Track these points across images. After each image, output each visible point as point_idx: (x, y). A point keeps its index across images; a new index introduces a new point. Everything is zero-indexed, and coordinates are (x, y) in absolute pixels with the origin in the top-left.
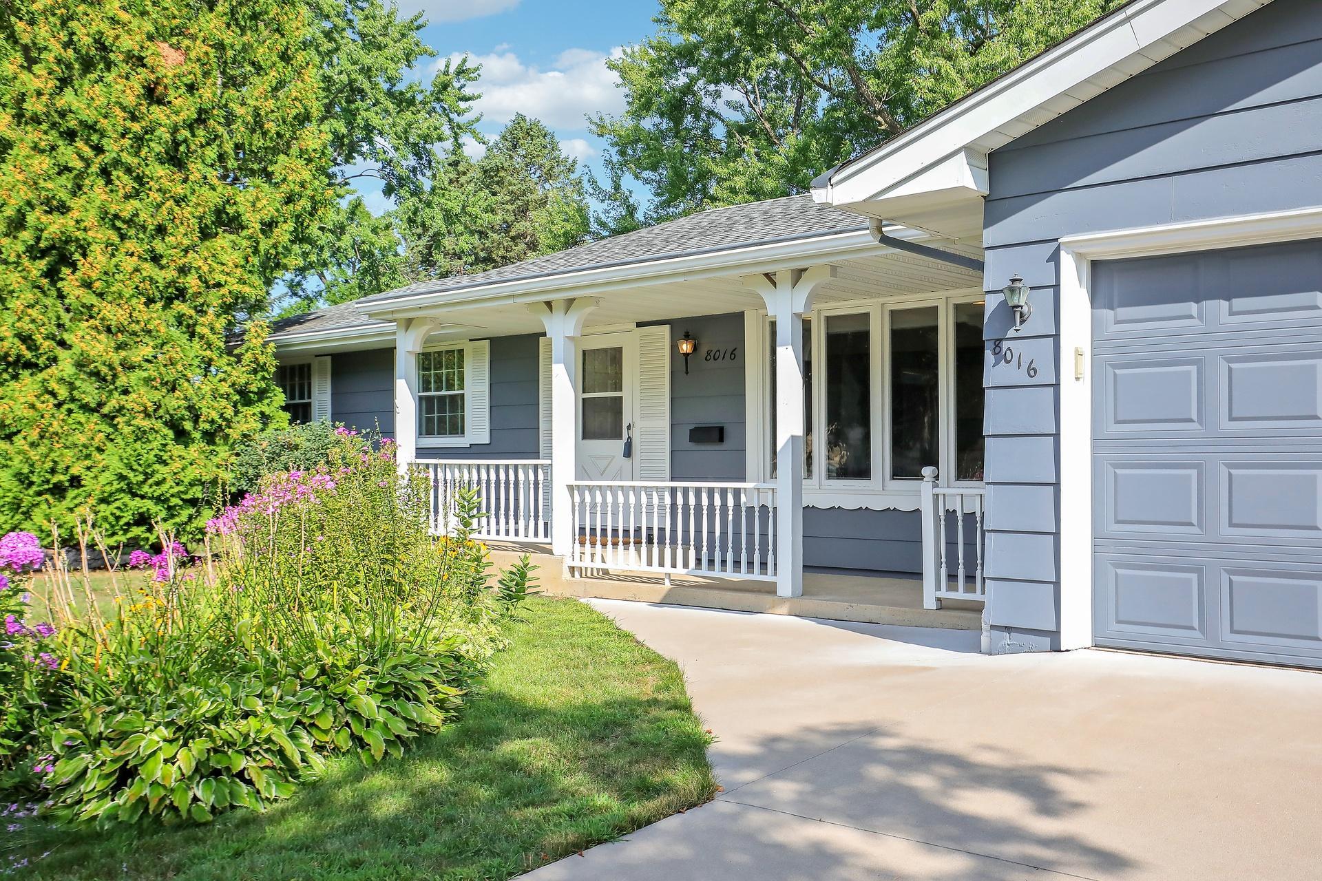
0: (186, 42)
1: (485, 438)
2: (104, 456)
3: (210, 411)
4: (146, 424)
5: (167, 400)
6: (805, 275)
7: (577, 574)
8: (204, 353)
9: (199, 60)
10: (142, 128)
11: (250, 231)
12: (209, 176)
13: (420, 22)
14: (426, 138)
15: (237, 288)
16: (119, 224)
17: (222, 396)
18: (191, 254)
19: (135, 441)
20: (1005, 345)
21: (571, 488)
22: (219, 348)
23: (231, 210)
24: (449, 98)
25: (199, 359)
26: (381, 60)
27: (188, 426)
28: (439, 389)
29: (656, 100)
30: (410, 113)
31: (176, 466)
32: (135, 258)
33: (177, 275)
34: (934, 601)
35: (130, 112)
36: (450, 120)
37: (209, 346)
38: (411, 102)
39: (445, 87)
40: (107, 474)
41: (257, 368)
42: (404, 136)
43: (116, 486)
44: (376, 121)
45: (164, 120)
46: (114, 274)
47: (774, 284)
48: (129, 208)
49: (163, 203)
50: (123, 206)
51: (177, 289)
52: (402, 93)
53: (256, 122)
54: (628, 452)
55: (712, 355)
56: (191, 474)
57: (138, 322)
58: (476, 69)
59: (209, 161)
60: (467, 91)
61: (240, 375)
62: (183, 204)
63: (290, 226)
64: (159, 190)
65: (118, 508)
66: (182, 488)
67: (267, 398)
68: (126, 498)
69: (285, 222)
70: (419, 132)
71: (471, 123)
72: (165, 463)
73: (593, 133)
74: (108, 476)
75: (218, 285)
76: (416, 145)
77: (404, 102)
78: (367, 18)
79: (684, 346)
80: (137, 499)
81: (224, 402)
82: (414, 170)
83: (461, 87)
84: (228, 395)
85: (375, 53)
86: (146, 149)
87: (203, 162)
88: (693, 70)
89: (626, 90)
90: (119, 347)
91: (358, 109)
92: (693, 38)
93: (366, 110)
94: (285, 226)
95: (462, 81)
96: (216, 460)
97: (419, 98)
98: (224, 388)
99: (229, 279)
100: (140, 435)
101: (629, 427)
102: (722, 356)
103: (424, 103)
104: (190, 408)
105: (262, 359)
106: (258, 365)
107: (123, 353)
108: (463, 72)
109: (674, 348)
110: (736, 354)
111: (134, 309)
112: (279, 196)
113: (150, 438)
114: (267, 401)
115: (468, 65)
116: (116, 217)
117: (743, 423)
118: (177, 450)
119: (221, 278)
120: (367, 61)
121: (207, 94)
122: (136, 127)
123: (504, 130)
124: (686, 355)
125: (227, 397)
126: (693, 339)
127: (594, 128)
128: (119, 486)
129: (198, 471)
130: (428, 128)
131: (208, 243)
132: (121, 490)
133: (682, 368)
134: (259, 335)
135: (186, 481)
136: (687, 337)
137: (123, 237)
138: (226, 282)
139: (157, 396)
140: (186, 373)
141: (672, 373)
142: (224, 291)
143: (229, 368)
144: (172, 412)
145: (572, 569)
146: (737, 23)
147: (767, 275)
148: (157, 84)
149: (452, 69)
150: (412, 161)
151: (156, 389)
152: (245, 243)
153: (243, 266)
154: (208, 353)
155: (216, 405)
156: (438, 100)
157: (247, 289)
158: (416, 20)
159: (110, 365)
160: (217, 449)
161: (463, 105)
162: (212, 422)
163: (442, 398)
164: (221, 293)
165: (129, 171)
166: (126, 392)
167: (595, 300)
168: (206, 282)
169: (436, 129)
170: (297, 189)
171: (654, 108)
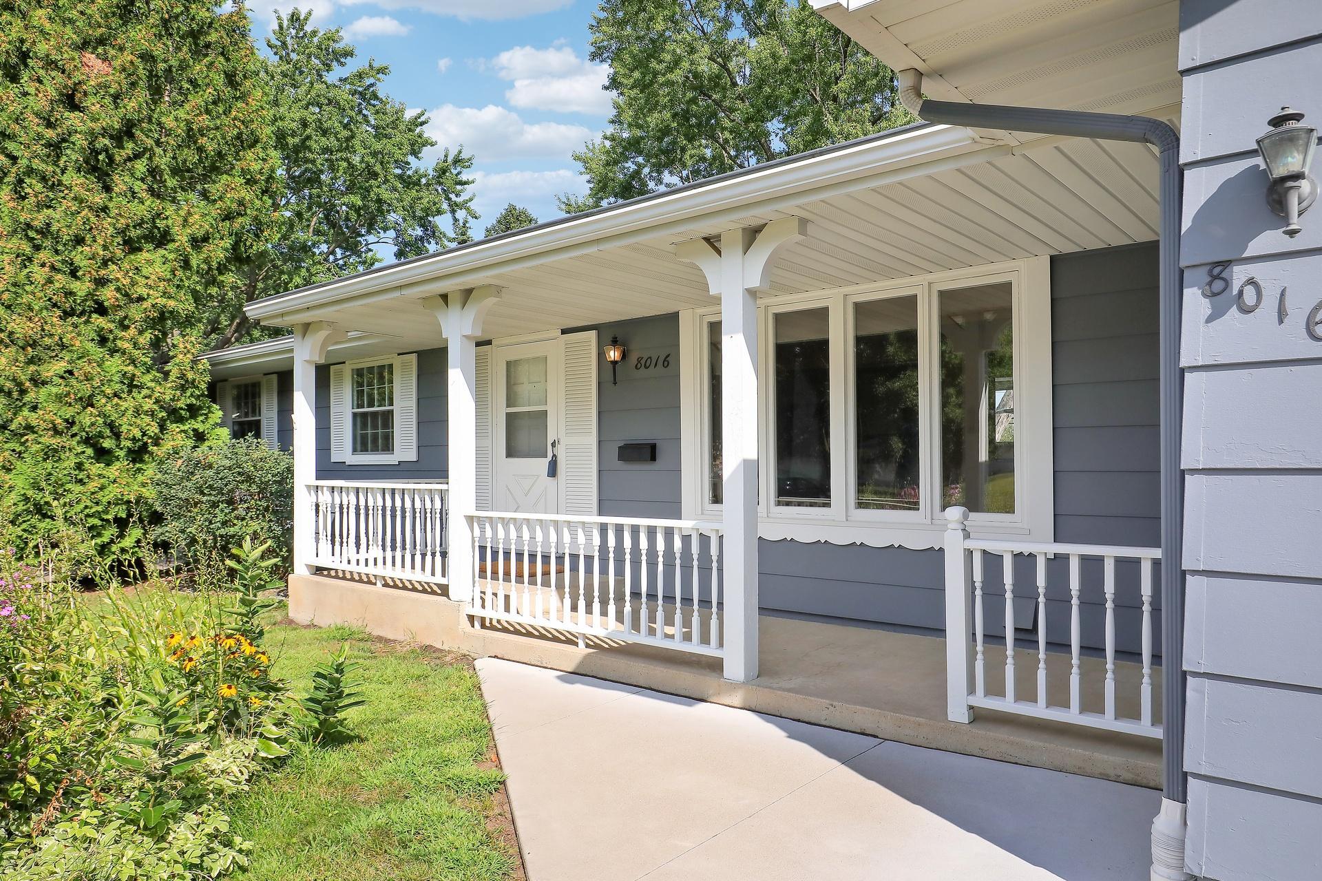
0: (112, 52)
1: (412, 456)
2: (11, 476)
3: (131, 429)
4: (55, 441)
5: (81, 417)
6: (760, 237)
7: (477, 625)
8: (126, 369)
9: (124, 70)
10: (58, 135)
11: (177, 244)
12: (136, 189)
13: (423, 119)
14: (427, 211)
15: (162, 301)
16: (32, 234)
17: (146, 413)
18: (112, 267)
19: (45, 460)
20: (1239, 274)
21: (470, 519)
22: (145, 363)
23: (160, 224)
24: (448, 181)
25: (120, 375)
26: (389, 147)
27: (107, 444)
28: (371, 404)
29: (611, 184)
30: (414, 191)
31: (92, 486)
32: (47, 269)
33: (93, 287)
34: (965, 710)
35: (44, 119)
36: (449, 199)
37: (133, 362)
38: (418, 183)
39: (444, 171)
40: (13, 495)
41: (185, 385)
42: (410, 210)
43: (21, 507)
44: (386, 195)
45: (80, 127)
46: (24, 285)
47: (719, 253)
48: (41, 217)
49: (79, 213)
50: (35, 215)
51: (96, 302)
52: (409, 177)
53: (188, 136)
54: (553, 471)
55: (643, 362)
56: (112, 492)
57: (51, 335)
58: (470, 159)
59: (138, 175)
60: (464, 177)
61: (167, 392)
62: (102, 215)
63: (228, 243)
64: (75, 199)
65: (24, 530)
66: (100, 508)
67: (201, 415)
68: (35, 520)
69: (222, 239)
70: (422, 206)
71: (466, 202)
72: (81, 482)
73: (562, 210)
74: (13, 497)
75: (140, 299)
76: (421, 218)
77: (409, 182)
78: (377, 112)
79: (612, 353)
80: (47, 520)
81: (147, 419)
82: (421, 239)
83: (459, 173)
84: (153, 412)
85: (385, 141)
86: (64, 158)
87: (132, 175)
88: (640, 160)
89: (588, 177)
90: (31, 361)
91: (371, 186)
92: (639, 133)
93: (378, 187)
94: (222, 244)
95: (459, 169)
96: (140, 478)
97: (424, 181)
98: (148, 405)
99: (151, 292)
100: (51, 453)
101: (553, 445)
102: (654, 362)
103: (428, 185)
104: (110, 425)
105: (190, 376)
106: (187, 381)
107: (32, 368)
108: (459, 161)
109: (601, 355)
110: (669, 361)
111: (46, 323)
112: (214, 211)
113: (63, 457)
114: (201, 418)
115: (463, 156)
116: (29, 226)
117: (678, 439)
118: (96, 468)
119: (143, 291)
120: (378, 146)
121: (133, 104)
122: (50, 134)
123: (499, 216)
124: (614, 363)
125: (152, 414)
126: (623, 344)
127: (563, 207)
128: (25, 508)
129: (119, 490)
130: (428, 203)
131: (132, 257)
132: (28, 511)
133: (610, 376)
134: (188, 352)
135: (105, 500)
136: (615, 342)
137: (37, 248)
138: (148, 295)
139: (69, 412)
140: (103, 389)
141: (599, 384)
142: (146, 304)
143: (153, 384)
144: (87, 429)
145: (471, 618)
146: (675, 116)
147: (707, 239)
148: (74, 90)
149: (450, 159)
150: (419, 232)
151: (70, 405)
152: (171, 256)
153: (169, 280)
154: (131, 368)
155: (139, 422)
156: (440, 183)
157: (172, 304)
158: (419, 118)
159: (14, 380)
160: (144, 467)
161: (459, 187)
162: (134, 439)
163: (375, 414)
164: (144, 306)
165: (44, 179)
166: (34, 408)
167: (497, 290)
168: (127, 295)
169: (435, 204)
170: (234, 206)
171: (609, 189)
